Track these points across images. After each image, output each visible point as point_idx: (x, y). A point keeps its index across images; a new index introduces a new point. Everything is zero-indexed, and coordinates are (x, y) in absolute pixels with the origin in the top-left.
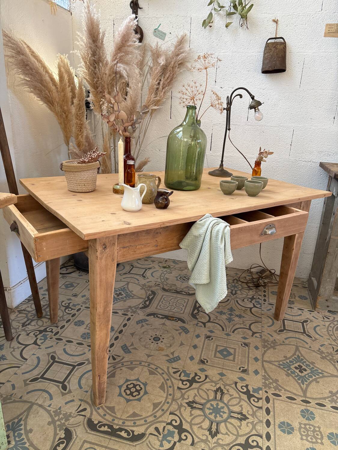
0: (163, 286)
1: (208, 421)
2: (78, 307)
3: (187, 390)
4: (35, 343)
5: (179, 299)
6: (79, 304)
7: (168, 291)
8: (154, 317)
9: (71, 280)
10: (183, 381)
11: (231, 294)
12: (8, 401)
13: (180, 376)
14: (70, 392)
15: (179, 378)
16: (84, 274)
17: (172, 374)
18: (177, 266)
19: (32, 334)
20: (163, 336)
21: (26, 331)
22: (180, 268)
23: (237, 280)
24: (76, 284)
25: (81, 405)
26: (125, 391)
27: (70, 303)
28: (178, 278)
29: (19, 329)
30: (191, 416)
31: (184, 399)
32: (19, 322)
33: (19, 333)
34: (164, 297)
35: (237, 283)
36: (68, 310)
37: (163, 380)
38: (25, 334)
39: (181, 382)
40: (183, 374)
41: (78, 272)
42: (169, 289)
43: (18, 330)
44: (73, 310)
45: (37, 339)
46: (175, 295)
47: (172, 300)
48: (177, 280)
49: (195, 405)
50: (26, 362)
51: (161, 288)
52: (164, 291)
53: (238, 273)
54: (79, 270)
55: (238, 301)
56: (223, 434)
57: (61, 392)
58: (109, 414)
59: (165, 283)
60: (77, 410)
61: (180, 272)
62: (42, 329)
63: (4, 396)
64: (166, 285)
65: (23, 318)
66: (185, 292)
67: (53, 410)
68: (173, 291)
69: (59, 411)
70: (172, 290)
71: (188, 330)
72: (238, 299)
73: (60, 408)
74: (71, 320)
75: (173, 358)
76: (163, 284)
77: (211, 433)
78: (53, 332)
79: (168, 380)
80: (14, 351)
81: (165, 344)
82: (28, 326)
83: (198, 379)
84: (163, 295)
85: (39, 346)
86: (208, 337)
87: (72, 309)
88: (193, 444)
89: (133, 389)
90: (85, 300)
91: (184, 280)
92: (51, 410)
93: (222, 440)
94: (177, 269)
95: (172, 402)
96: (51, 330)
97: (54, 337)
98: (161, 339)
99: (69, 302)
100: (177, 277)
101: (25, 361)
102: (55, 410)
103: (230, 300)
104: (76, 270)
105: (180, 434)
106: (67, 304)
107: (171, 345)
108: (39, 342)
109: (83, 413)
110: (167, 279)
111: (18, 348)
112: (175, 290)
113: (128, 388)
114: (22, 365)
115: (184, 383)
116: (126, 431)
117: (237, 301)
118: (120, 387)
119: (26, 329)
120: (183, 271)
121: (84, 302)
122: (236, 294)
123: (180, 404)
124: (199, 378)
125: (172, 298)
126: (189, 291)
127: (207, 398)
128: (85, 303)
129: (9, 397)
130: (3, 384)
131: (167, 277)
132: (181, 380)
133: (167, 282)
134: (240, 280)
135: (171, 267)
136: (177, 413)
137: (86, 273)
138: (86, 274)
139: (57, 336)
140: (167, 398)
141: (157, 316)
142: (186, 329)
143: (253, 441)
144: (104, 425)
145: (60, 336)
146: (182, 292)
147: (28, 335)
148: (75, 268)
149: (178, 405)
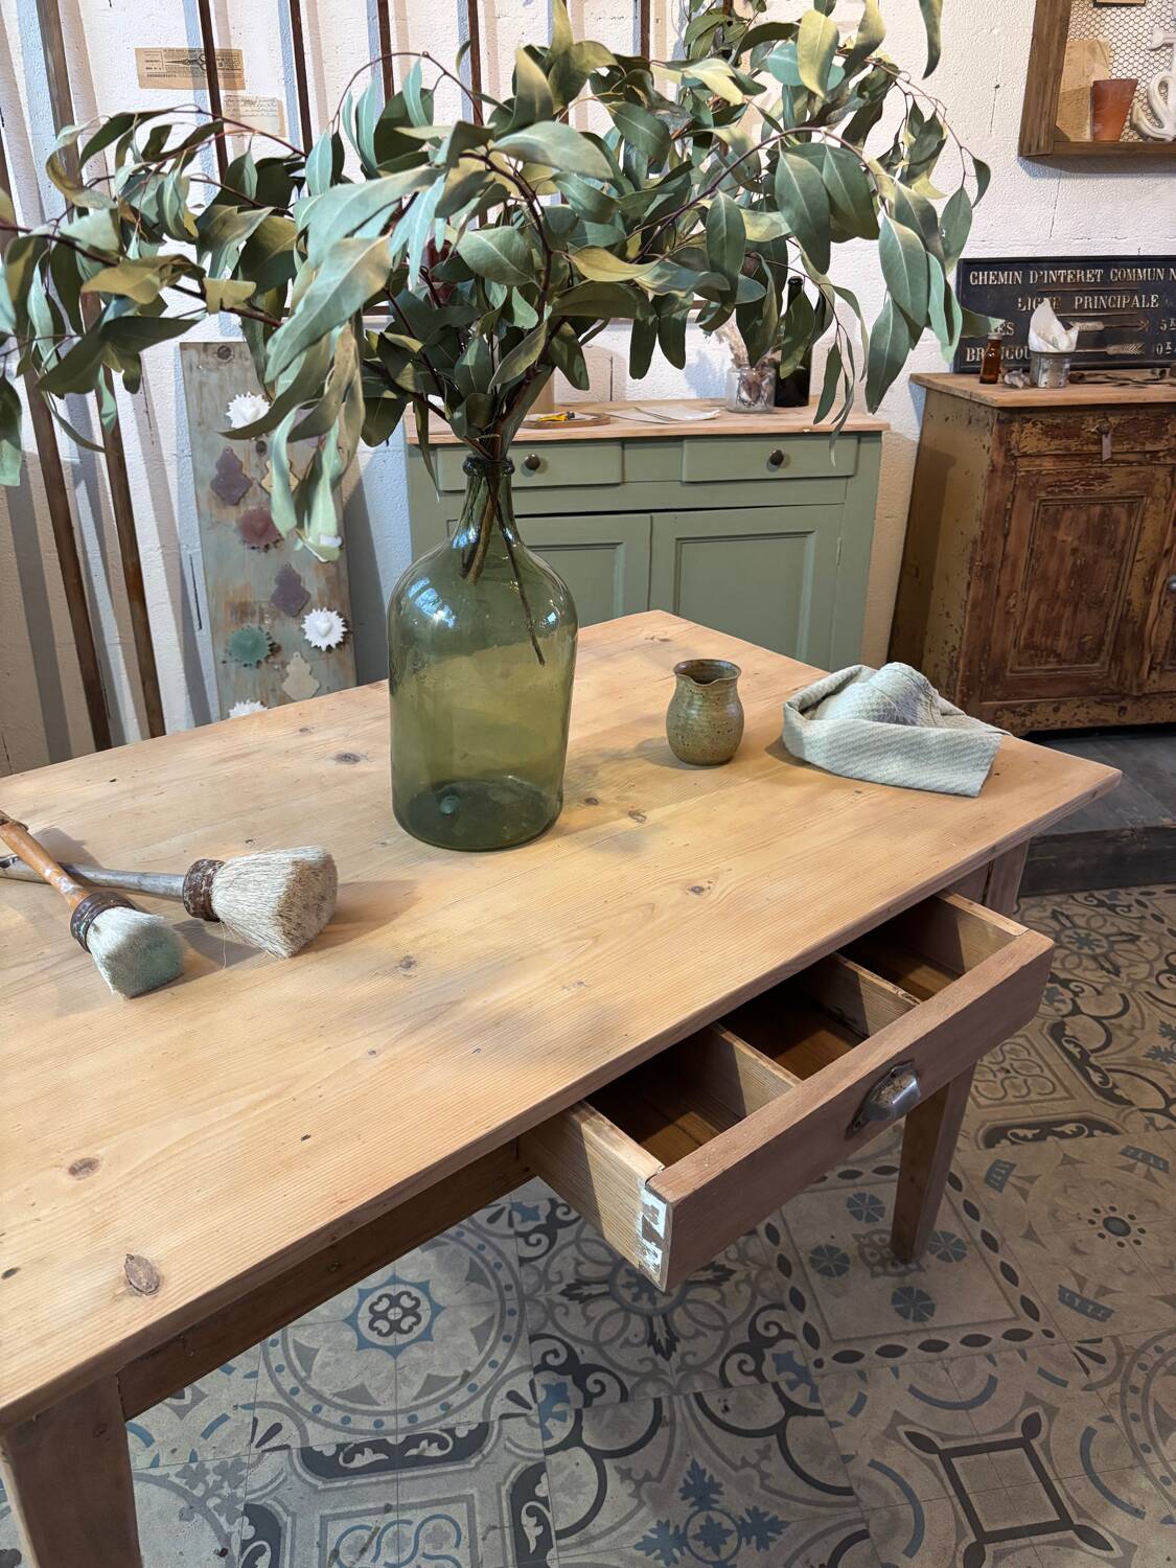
1: (638, 1318)
10: (525, 1236)
13: (511, 1224)
15: (511, 1232)
17: (486, 1225)
26: (371, 1327)
30: (588, 1324)
31: (550, 1285)
39: (521, 1241)
40: (517, 1217)
49: (586, 1291)
56: (687, 1338)
69: (194, 1466)
77: (658, 1349)
79: (481, 1247)
88: (625, 1396)
93: (695, 1354)
105: (580, 1383)
113: (377, 1316)
115: (533, 1239)
116: (432, 1438)
127: (610, 1260)
132: (518, 1234)
136: (549, 1329)
140: (503, 1301)
143: (767, 1327)
144: (359, 1449)
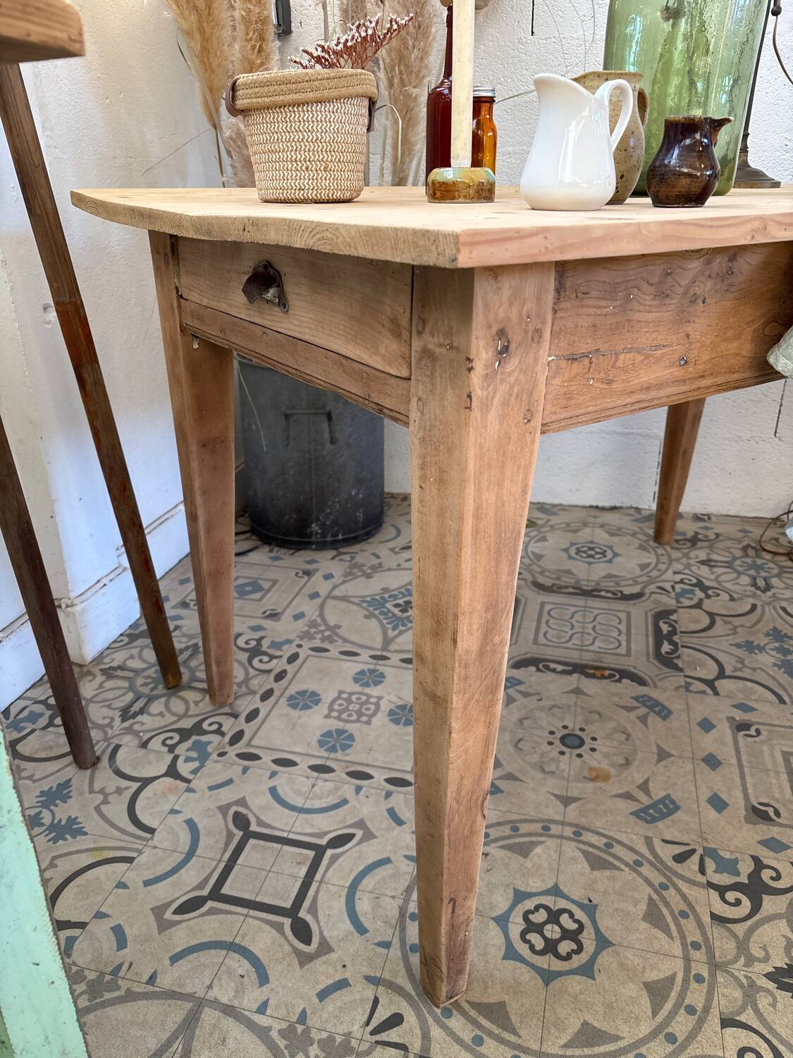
0: (533, 576)
2: (288, 651)
3: (749, 923)
4: (172, 772)
5: (596, 612)
6: (289, 642)
7: (554, 592)
8: (539, 670)
9: (252, 573)
11: (753, 589)
12: (107, 996)
14: (325, 948)
16: (285, 554)
18: (554, 520)
19: (156, 744)
20: (592, 729)
21: (136, 734)
22: (568, 525)
23: (753, 548)
24: (269, 584)
25: (376, 1002)
27: (262, 638)
28: (573, 551)
29: (112, 727)
32: (109, 707)
33: (115, 741)
34: (547, 607)
35: (757, 556)
36: (261, 661)
37: (649, 890)
38: (136, 742)
41: (267, 548)
42: (554, 585)
43: (110, 732)
44: (275, 661)
45: (176, 758)
46: (580, 601)
47: (577, 617)
48: (570, 557)
50: (152, 839)
51: (529, 584)
52: (541, 592)
53: (747, 528)
54: (269, 544)
55: (788, 609)
57: (295, 950)
58: (490, 1034)
59: (535, 568)
60: (368, 1023)
61: (570, 535)
62: (187, 724)
63: (91, 976)
64: (542, 573)
65: (120, 692)
66: (607, 591)
67: (277, 1026)
68: (571, 590)
70: (566, 587)
71: (664, 707)
72: (784, 604)
73: (302, 1018)
74: (277, 693)
75: (654, 805)
76: (531, 572)
78: (223, 734)
80: (105, 802)
81: (606, 755)
82: (139, 718)
83: (772, 878)
84: (542, 605)
85: (188, 781)
86: (742, 727)
87: (272, 657)
89: (549, 927)
90: (306, 628)
91: (592, 556)
92: (270, 1028)
94: (556, 527)
95: (713, 975)
96: (215, 727)
97: (232, 751)
98: (588, 741)
99: (257, 637)
100: (566, 550)
101: (148, 836)
102: (284, 1025)
103: (759, 609)
104: (259, 543)
106: (253, 643)
107: (627, 759)
108: (184, 768)
109: (393, 1035)
110: (539, 557)
111: (119, 791)
112: (574, 588)
114: (140, 852)
117: (784, 609)
118: (502, 921)
119: (137, 727)
120: (580, 534)
121: (303, 632)
122: (768, 587)
123: (744, 981)
124: (774, 874)
125: (573, 609)
126: (619, 589)
128: (307, 635)
129: (108, 978)
130: (82, 925)
131: (536, 551)
133: (540, 563)
134: (767, 548)
135: (540, 522)
137: (292, 551)
138: (292, 554)
139: (240, 747)
141: (547, 667)
142: (657, 703)
145: (248, 744)
146: (600, 591)
147: (144, 745)
148: (254, 537)
149: (741, 985)
